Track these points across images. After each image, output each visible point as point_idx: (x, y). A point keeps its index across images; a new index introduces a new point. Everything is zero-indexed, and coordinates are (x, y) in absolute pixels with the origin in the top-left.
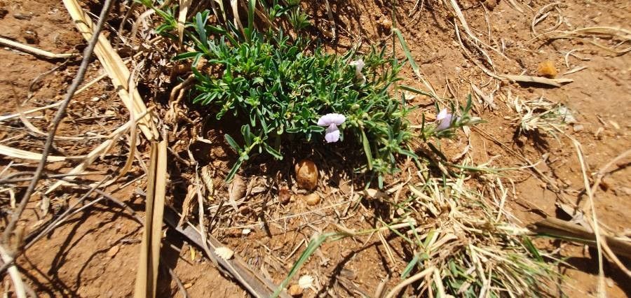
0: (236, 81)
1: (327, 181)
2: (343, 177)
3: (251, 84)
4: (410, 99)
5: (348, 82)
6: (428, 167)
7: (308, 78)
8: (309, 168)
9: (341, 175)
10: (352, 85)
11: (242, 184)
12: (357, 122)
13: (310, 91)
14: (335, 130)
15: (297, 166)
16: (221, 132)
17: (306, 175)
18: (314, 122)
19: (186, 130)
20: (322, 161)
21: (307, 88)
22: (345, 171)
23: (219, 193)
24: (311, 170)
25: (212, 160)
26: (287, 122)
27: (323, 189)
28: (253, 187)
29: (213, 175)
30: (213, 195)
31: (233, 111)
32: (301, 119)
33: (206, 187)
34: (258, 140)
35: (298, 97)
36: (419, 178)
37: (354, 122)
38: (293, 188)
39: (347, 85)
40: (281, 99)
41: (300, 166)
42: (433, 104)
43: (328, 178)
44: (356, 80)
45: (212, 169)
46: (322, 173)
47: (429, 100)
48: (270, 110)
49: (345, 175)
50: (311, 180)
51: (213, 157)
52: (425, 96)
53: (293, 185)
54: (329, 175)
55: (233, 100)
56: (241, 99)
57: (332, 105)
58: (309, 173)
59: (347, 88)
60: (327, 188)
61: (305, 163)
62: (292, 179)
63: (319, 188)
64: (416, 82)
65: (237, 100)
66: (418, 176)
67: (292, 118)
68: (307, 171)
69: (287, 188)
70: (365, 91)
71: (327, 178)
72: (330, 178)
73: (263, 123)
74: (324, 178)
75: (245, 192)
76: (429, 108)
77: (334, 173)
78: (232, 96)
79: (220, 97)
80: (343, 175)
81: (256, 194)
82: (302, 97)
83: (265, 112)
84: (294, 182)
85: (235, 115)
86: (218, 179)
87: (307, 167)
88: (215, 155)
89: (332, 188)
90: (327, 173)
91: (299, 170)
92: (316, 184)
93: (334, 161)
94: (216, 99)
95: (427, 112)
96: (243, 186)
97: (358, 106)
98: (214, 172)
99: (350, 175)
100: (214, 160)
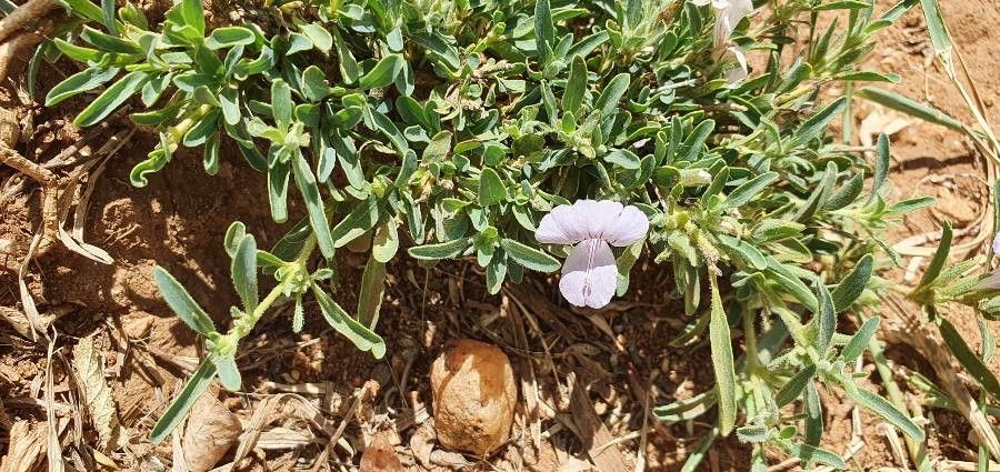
0: (218, 38)
1: (547, 424)
2: (605, 417)
3: (281, 48)
4: (889, 131)
5: (674, 64)
6: (926, 410)
7: (517, 33)
8: (486, 381)
9: (600, 408)
10: (691, 83)
11: (225, 418)
12: (694, 243)
13: (519, 86)
14: (600, 262)
15: (439, 367)
16: (156, 207)
17: (472, 406)
18: (524, 220)
19: (19, 194)
20: (535, 345)
21: (510, 75)
22: (620, 394)
23: (134, 441)
24: (492, 386)
25: (117, 312)
26: (417, 213)
27: (529, 455)
28: (264, 429)
29: (117, 369)
30: (113, 446)
31: (199, 153)
32: (474, 206)
33: (87, 415)
34: (291, 276)
35: (470, 114)
36: (889, 448)
37: (680, 241)
38: (416, 440)
39: (667, 75)
40: (399, 117)
41: (452, 369)
42: (969, 159)
43: (551, 413)
44: (707, 62)
45: (115, 346)
46: (532, 392)
47: (955, 144)
48: (352, 159)
49: (617, 411)
50: (488, 429)
51: (123, 302)
52: (943, 130)
53: (415, 427)
54: (557, 401)
55: (204, 108)
56: (232, 113)
57: (600, 158)
58: (483, 403)
59: (667, 92)
60: (546, 451)
61: (470, 359)
62: (417, 406)
63: (512, 452)
64: (915, 65)
65: (217, 116)
66: (885, 440)
67: (438, 196)
68: (477, 394)
69: (395, 439)
70: (739, 111)
71: (548, 411)
72: (558, 411)
73: (317, 213)
74: (533, 416)
75: (234, 446)
76: (952, 171)
77: (575, 396)
78: (200, 98)
79: (150, 98)
80: (611, 408)
81: (273, 454)
82: (485, 114)
83: (330, 166)
84: (421, 415)
85: (207, 166)
86: (136, 383)
87: (476, 376)
88: (130, 294)
89: (562, 455)
90: (550, 391)
91: (445, 382)
92: (502, 441)
93: (582, 349)
94: (135, 102)
95: (944, 191)
96: (225, 427)
97: (704, 176)
98: (121, 358)
99: (636, 410)
100: (125, 310)
